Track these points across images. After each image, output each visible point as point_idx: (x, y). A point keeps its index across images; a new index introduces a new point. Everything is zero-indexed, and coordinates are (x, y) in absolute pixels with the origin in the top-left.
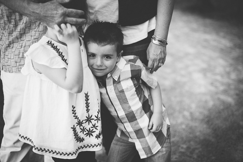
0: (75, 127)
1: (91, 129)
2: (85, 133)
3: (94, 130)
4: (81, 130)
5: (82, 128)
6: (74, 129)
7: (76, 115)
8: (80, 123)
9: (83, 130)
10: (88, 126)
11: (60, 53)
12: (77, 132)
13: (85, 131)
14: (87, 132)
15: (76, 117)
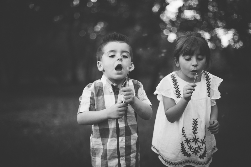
0: (183, 143)
1: (197, 149)
2: (192, 150)
3: (199, 151)
4: (189, 147)
5: (190, 146)
6: (182, 144)
7: (185, 134)
8: (188, 141)
9: (190, 148)
10: (194, 146)
11: (177, 86)
12: (185, 147)
13: (192, 149)
14: (193, 150)
15: (185, 136)
